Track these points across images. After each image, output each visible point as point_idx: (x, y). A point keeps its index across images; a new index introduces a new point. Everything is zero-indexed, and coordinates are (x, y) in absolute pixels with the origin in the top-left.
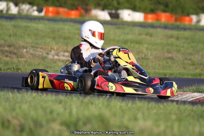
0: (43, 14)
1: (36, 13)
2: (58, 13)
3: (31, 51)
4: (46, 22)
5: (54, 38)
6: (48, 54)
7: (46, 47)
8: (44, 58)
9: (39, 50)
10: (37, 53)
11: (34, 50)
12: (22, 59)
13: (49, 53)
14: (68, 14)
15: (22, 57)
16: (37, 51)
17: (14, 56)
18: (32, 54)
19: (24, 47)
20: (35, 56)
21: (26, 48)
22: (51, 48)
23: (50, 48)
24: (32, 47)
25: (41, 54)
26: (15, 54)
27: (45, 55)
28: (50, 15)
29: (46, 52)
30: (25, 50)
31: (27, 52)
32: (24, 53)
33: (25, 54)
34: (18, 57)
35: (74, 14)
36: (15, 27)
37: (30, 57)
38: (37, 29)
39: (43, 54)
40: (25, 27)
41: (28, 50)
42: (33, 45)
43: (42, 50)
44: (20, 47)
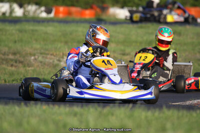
0: (52, 15)
1: (44, 15)
2: (69, 13)
3: (40, 58)
4: (56, 24)
5: (66, 43)
6: (59, 61)
7: (57, 53)
8: (55, 66)
9: (49, 56)
10: (47, 60)
11: (43, 57)
12: (30, 68)
13: (61, 59)
14: (82, 14)
15: (29, 65)
16: (46, 58)
17: (21, 65)
18: (41, 62)
19: (31, 55)
20: (45, 64)
21: (34, 55)
22: (63, 54)
23: (61, 54)
24: (41, 54)
25: (51, 61)
26: (21, 62)
27: (56, 62)
28: (61, 16)
29: (58, 58)
30: (33, 58)
31: (35, 59)
32: (32, 61)
33: (33, 63)
34: (25, 66)
35: (88, 14)
36: (20, 31)
37: (38, 66)
38: (46, 33)
39: (54, 61)
40: (33, 31)
41: (36, 57)
42: (42, 51)
43: (53, 57)
44: (27, 54)
